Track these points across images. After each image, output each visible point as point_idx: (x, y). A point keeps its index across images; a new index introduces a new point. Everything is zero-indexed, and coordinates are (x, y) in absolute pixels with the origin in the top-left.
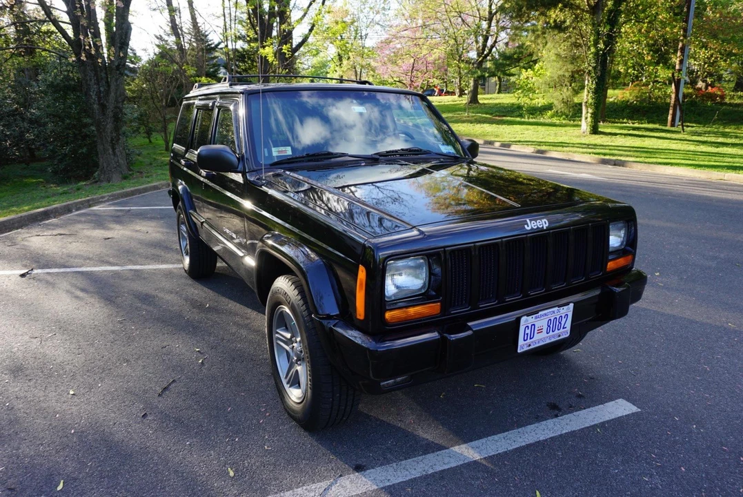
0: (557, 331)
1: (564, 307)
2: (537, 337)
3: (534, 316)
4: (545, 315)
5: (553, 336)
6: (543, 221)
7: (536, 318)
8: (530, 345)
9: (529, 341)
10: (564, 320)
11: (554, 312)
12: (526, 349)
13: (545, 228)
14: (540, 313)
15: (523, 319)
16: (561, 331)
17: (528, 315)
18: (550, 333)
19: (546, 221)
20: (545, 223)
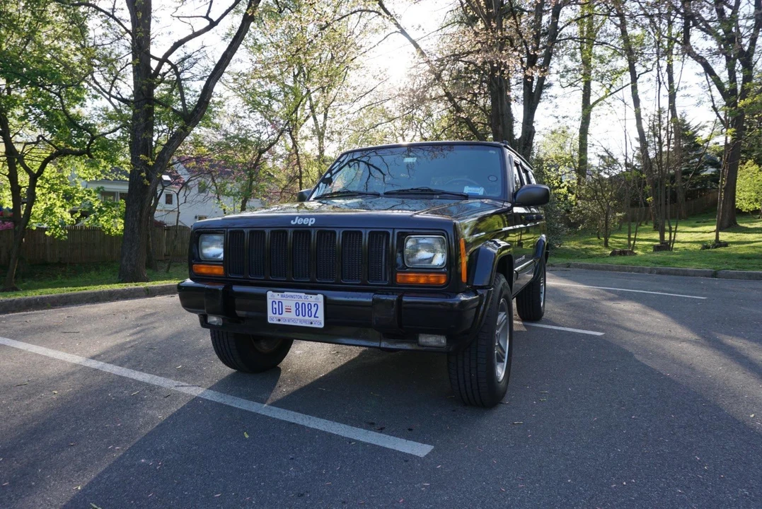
0: (307, 317)
1: (313, 296)
2: (285, 315)
3: (280, 294)
4: (292, 297)
5: (305, 321)
6: (311, 219)
7: (282, 296)
8: (279, 320)
9: (277, 315)
10: (314, 310)
11: (301, 297)
12: (276, 322)
13: (310, 225)
14: (285, 293)
15: (270, 294)
16: (313, 318)
17: (274, 291)
18: (301, 317)
19: (314, 220)
20: (312, 221)
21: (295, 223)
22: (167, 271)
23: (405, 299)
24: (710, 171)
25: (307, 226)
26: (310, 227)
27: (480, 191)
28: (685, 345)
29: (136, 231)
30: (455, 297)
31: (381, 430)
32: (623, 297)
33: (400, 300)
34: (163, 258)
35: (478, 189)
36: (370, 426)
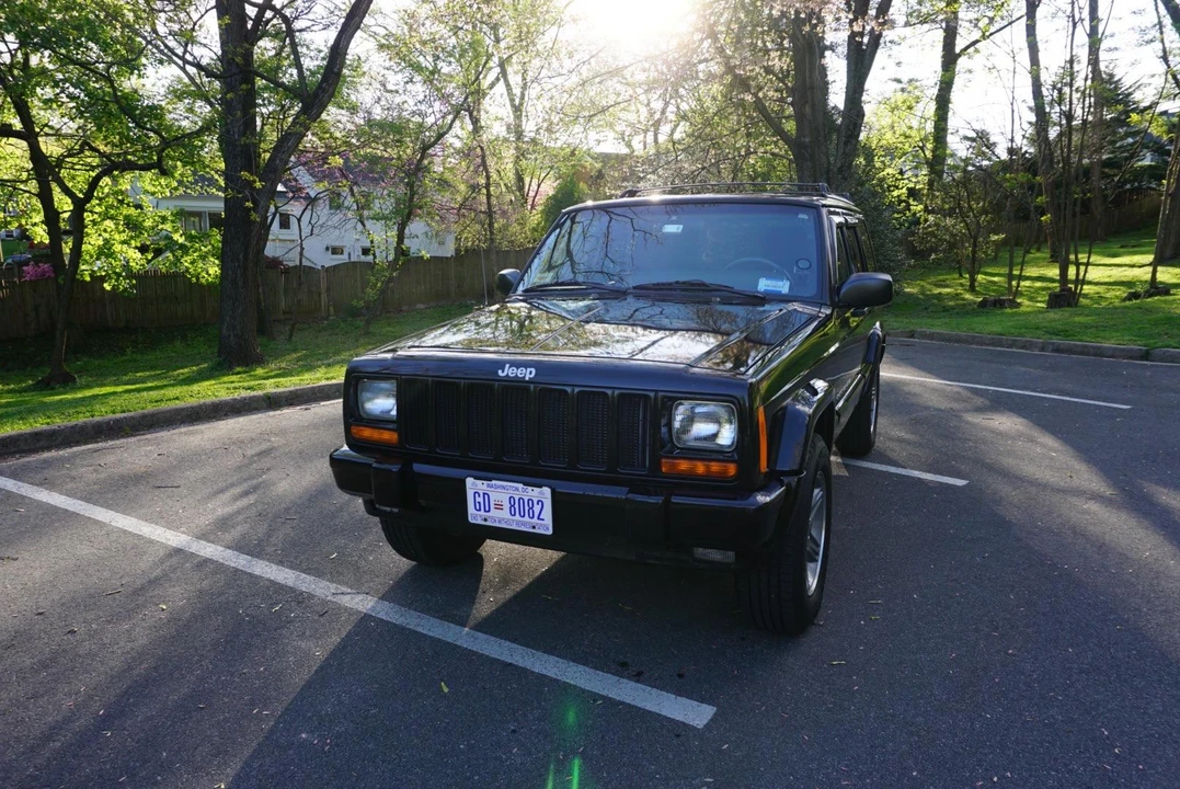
0: (526, 519)
1: (534, 489)
2: (494, 513)
3: (485, 482)
4: (504, 488)
5: (524, 524)
6: (529, 370)
7: (488, 486)
8: (486, 520)
9: (482, 512)
10: (537, 508)
11: (517, 489)
12: (480, 522)
13: (527, 379)
14: (494, 482)
15: (470, 481)
16: (535, 520)
17: (476, 478)
18: (517, 517)
19: (533, 370)
20: (531, 373)
21: (505, 374)
22: (290, 339)
23: (674, 500)
24: (1147, 160)
25: (522, 380)
26: (527, 382)
27: (783, 287)
28: (1093, 506)
29: (240, 284)
30: (749, 497)
31: (638, 677)
32: (998, 404)
33: (667, 502)
34: (282, 317)
35: (781, 283)
36: (622, 669)
